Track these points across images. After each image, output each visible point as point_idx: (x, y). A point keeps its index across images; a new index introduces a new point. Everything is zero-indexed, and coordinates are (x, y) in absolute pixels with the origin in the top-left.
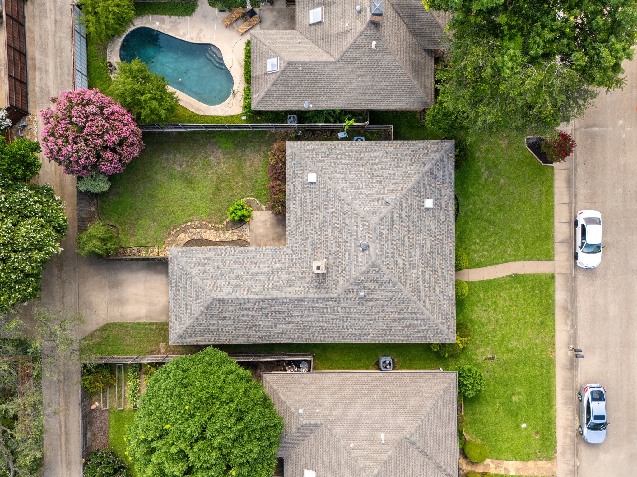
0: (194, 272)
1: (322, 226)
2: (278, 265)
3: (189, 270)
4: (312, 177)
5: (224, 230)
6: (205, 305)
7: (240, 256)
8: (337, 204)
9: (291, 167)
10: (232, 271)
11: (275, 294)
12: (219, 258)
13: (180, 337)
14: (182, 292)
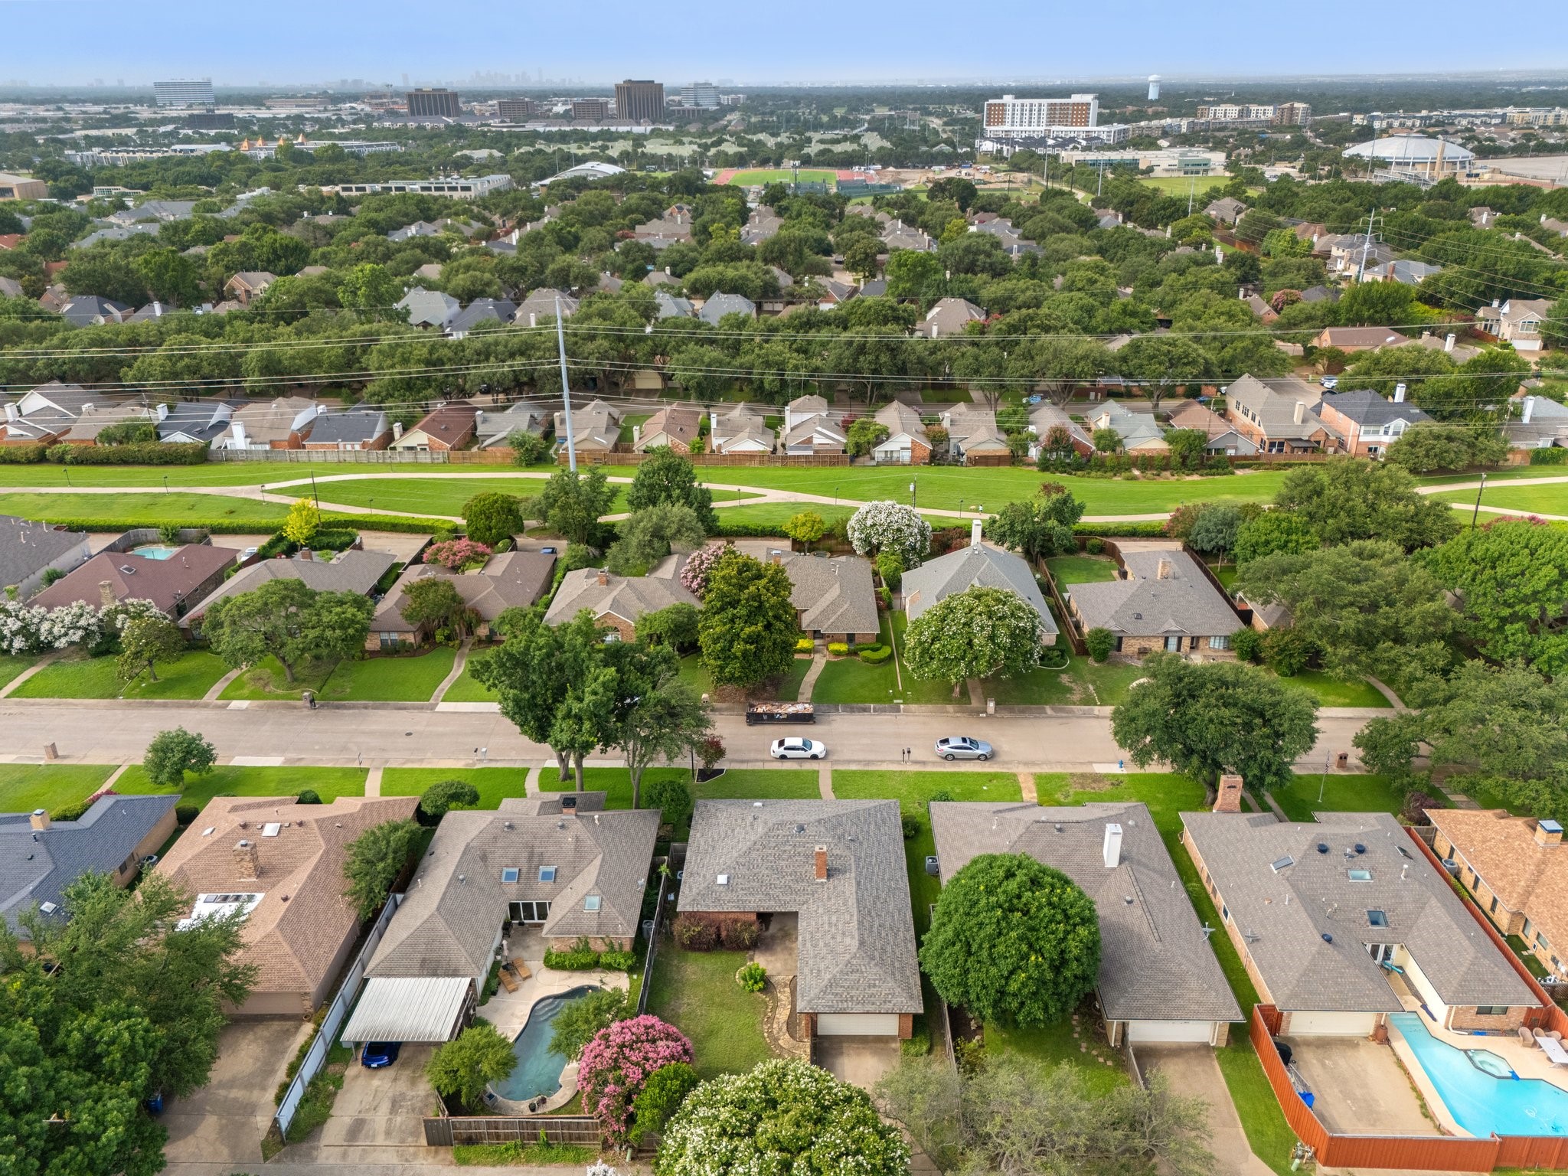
0: (828, 976)
1: (778, 871)
2: (821, 911)
3: (826, 982)
4: (722, 879)
5: (776, 1000)
6: (867, 959)
7: (809, 945)
8: (754, 855)
9: (708, 906)
10: (826, 945)
11: (852, 901)
12: (811, 962)
13: (911, 997)
14: (853, 993)
